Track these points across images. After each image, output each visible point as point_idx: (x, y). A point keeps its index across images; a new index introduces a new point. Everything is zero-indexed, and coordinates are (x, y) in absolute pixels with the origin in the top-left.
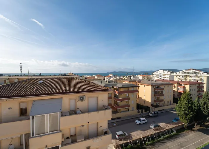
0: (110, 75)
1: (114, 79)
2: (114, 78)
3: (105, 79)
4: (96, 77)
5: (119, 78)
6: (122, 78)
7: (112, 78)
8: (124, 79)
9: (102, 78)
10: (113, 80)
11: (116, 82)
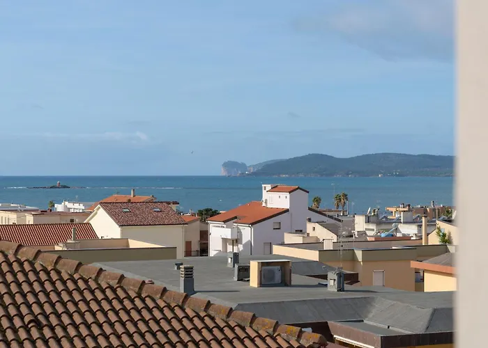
0: (276, 200)
1: (315, 244)
2: (318, 232)
3: (215, 247)
4: (105, 226)
5: (372, 231)
6: (409, 230)
7: (290, 238)
8: (434, 240)
9: (175, 237)
10: (313, 255)
11: (353, 278)
